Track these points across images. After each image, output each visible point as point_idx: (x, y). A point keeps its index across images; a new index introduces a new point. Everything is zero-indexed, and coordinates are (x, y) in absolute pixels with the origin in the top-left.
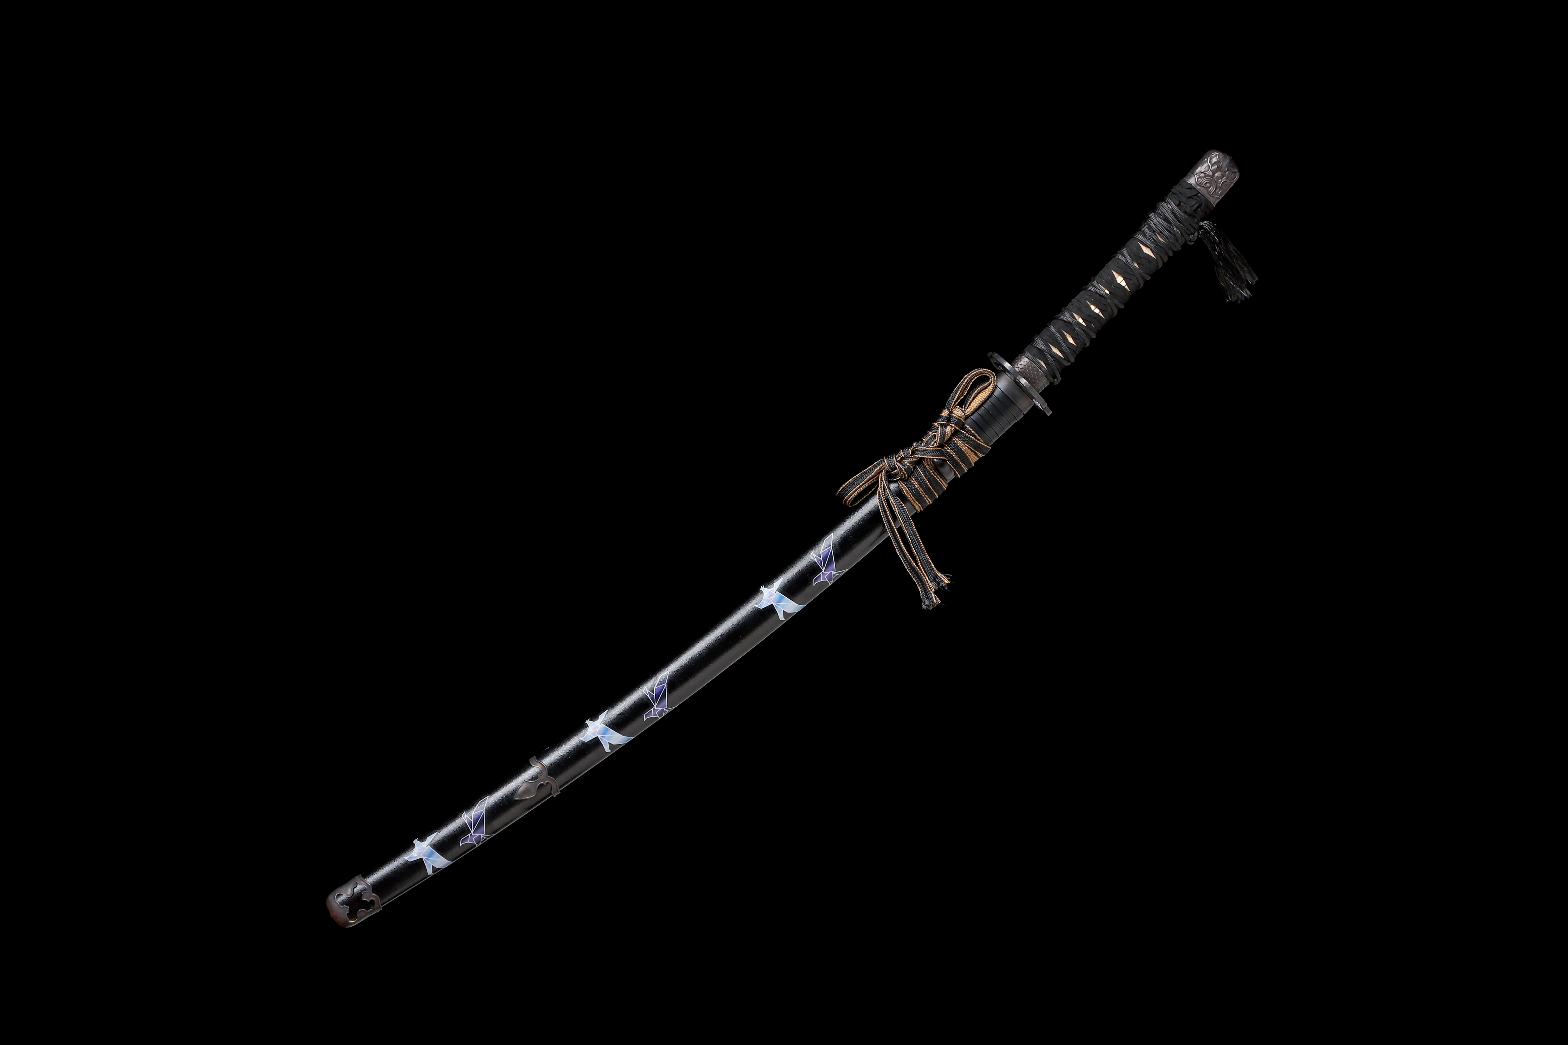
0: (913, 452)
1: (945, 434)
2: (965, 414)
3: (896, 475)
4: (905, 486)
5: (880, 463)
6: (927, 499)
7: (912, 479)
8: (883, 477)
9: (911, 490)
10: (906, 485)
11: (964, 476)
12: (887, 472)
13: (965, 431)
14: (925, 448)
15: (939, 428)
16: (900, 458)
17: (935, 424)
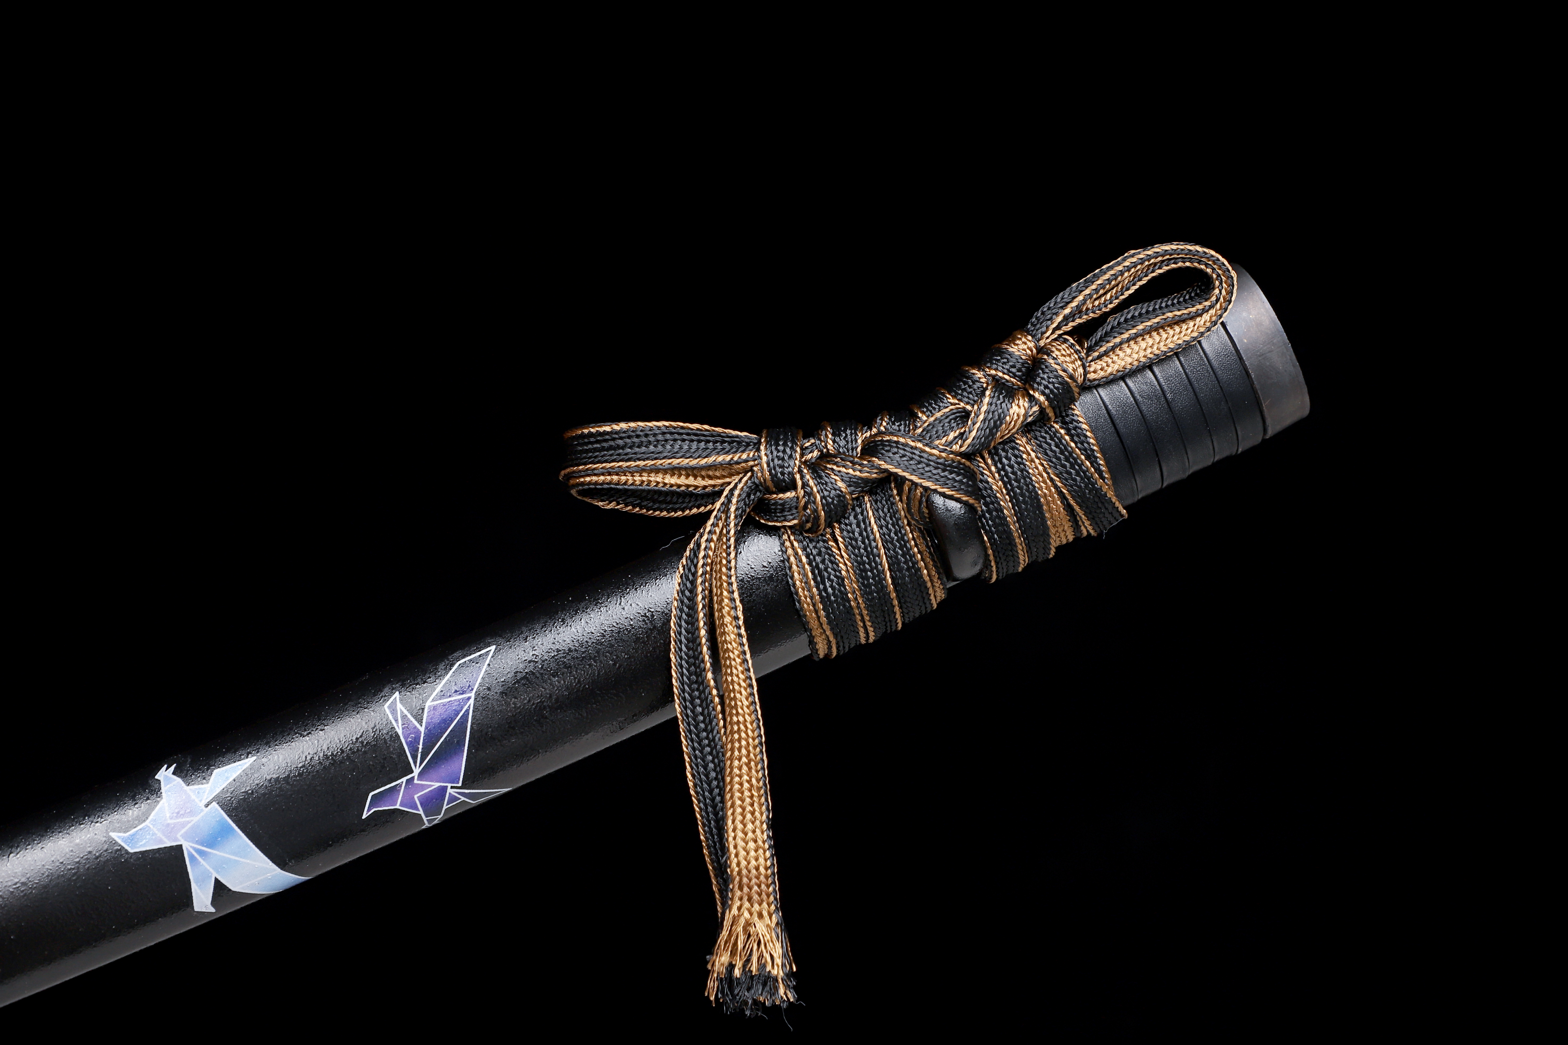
0: (871, 449)
1: (1001, 419)
2: (1085, 375)
3: (783, 508)
4: (804, 559)
5: (739, 445)
6: (865, 627)
7: (836, 541)
8: (734, 500)
9: (819, 576)
10: (807, 557)
11: (1010, 581)
12: (756, 487)
13: (1068, 432)
14: (920, 445)
15: (988, 393)
16: (816, 453)
17: (979, 374)
